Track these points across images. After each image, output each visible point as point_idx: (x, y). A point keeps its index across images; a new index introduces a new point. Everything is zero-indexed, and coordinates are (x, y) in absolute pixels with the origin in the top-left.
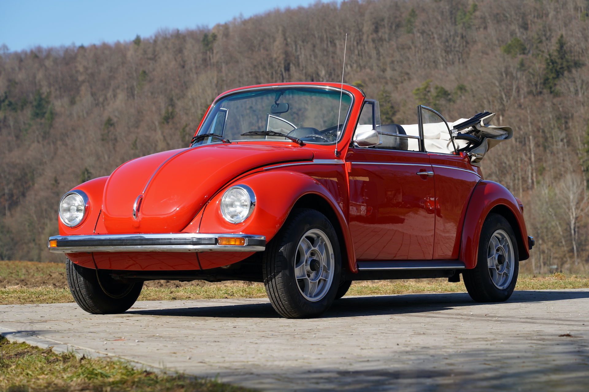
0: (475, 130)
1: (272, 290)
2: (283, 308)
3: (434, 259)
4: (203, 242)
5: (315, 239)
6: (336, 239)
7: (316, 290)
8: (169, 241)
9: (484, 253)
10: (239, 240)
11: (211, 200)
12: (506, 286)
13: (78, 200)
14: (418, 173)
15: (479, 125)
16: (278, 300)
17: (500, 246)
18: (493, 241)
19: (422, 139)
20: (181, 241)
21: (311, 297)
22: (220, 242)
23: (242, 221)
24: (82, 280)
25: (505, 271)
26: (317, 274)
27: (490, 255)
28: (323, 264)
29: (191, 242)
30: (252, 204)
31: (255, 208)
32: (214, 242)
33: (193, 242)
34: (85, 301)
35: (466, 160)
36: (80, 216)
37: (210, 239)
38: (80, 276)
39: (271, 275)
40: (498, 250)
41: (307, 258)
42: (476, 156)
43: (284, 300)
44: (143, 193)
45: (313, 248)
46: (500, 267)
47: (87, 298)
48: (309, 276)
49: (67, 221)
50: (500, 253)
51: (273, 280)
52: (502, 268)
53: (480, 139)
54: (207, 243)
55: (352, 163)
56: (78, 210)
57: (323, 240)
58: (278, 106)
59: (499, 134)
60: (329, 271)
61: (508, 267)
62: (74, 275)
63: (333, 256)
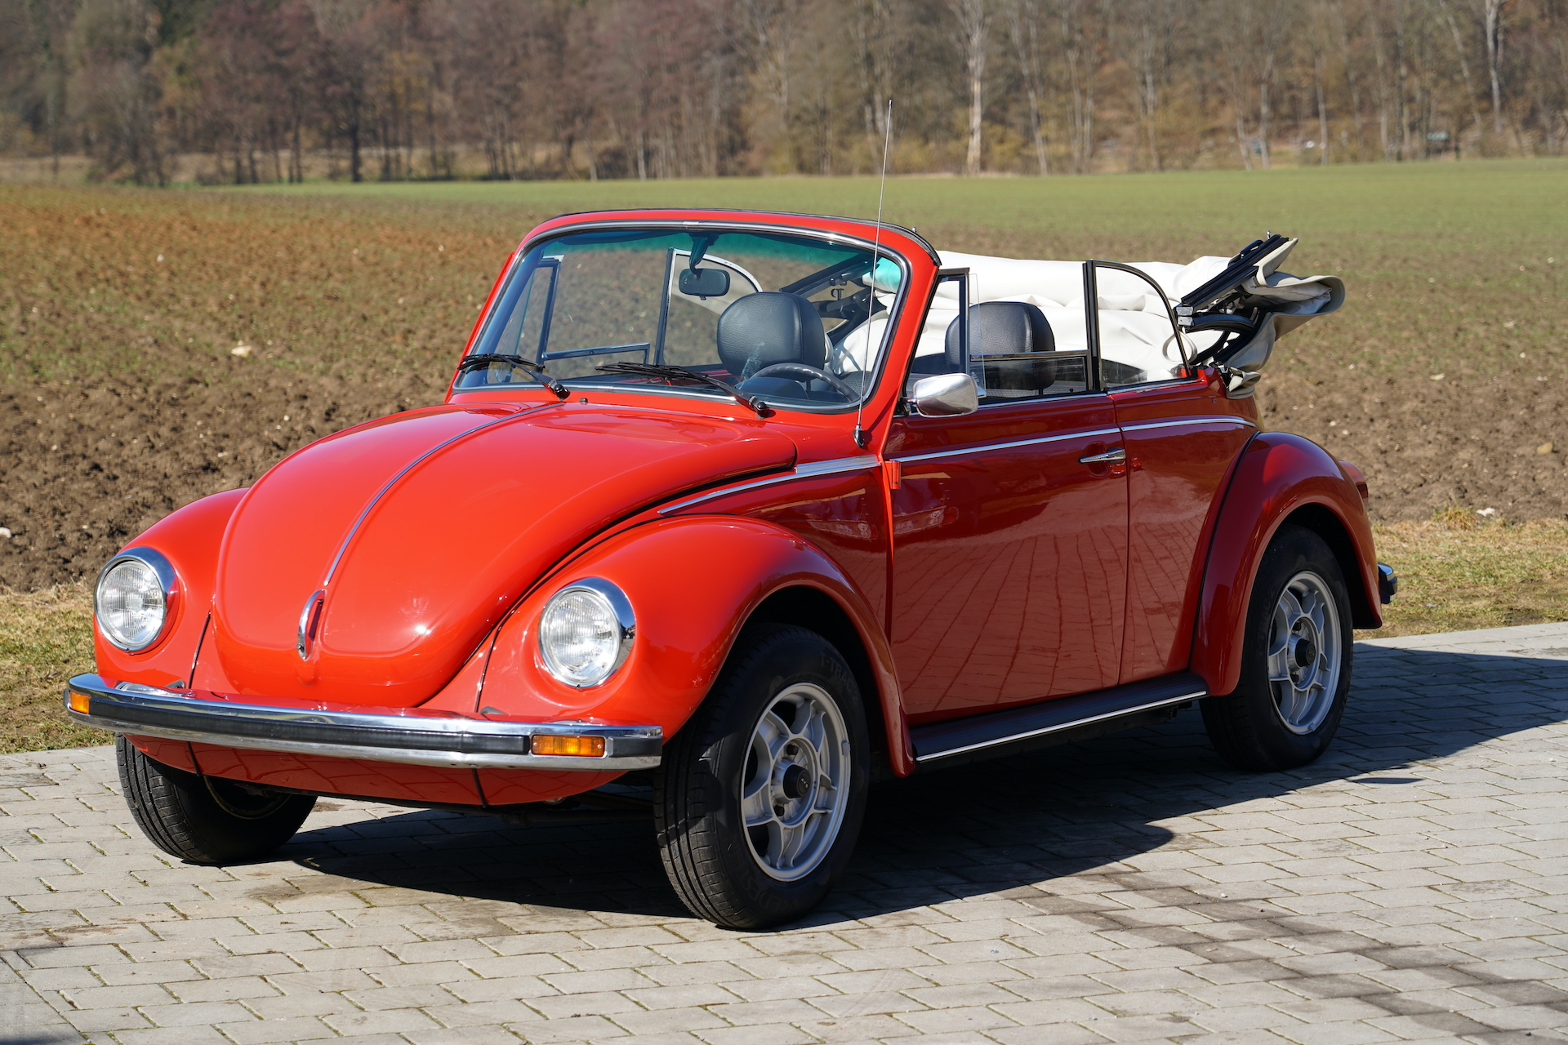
0: (1241, 293)
1: (680, 862)
2: (708, 906)
3: (1121, 683)
4: (490, 745)
5: (799, 706)
6: (856, 699)
7: (803, 842)
8: (399, 736)
9: (1260, 641)
10: (588, 740)
11: (516, 609)
12: (1317, 720)
13: (148, 577)
14: (1083, 461)
15: (1251, 282)
16: (697, 887)
17: (1303, 615)
18: (1285, 605)
19: (1095, 355)
20: (431, 739)
21: (785, 867)
22: (538, 746)
23: (601, 682)
24: (161, 782)
25: (1314, 682)
26: (800, 810)
27: (1275, 645)
28: (820, 772)
29: (457, 743)
30: (624, 633)
31: (633, 642)
32: (521, 748)
33: (463, 744)
34: (168, 835)
35: (1216, 385)
36: (153, 621)
37: (510, 738)
38: (155, 772)
39: (677, 824)
40: (1297, 627)
41: (777, 762)
42: (1241, 376)
43: (711, 889)
44: (326, 583)
45: (792, 736)
46: (1300, 672)
47: (174, 828)
48: (779, 811)
49: (119, 635)
50: (1303, 634)
51: (683, 838)
52: (1307, 674)
53: (1252, 319)
54: (500, 748)
55: (903, 460)
56: (148, 603)
57: (819, 707)
58: (699, 276)
59: (1307, 298)
60: (835, 788)
61: (1324, 666)
62: (139, 769)
63: (848, 746)
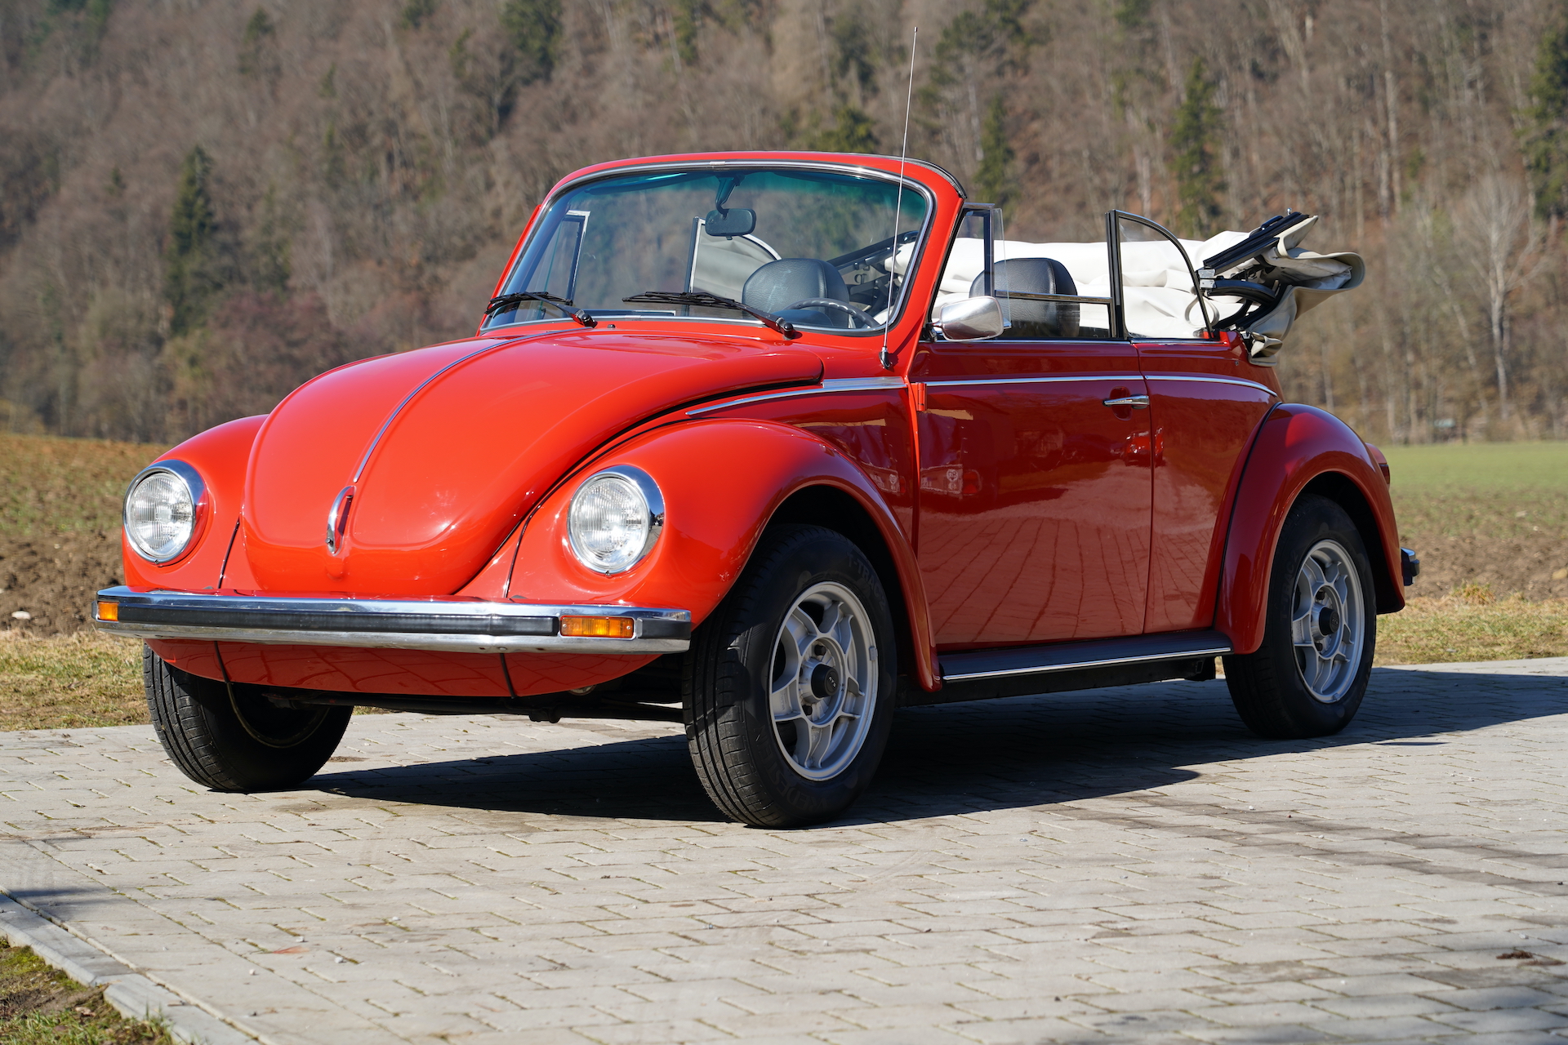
0: (1263, 266)
1: (708, 753)
2: (736, 800)
3: (1146, 632)
4: (519, 627)
5: (826, 608)
6: (883, 604)
7: (829, 746)
8: (428, 621)
9: (1285, 604)
10: (617, 622)
11: (542, 505)
12: (1341, 691)
13: (177, 489)
14: (1106, 403)
15: (1272, 253)
16: (725, 780)
17: (1326, 583)
18: (1308, 572)
19: (1118, 304)
20: (459, 622)
21: (813, 767)
22: (567, 627)
23: (628, 568)
24: (188, 703)
25: (1338, 652)
26: (830, 705)
27: (1299, 611)
28: (848, 675)
29: (486, 626)
30: (653, 519)
31: (662, 530)
32: (550, 629)
33: (492, 626)
34: (195, 758)
35: (1238, 350)
36: (182, 533)
37: (539, 619)
38: (182, 691)
39: (705, 714)
40: (1320, 596)
41: (804, 661)
42: (1263, 341)
43: (740, 781)
44: (355, 480)
45: (820, 635)
46: (1324, 641)
47: (201, 750)
48: (808, 710)
49: (146, 547)
50: (1326, 603)
51: (712, 728)
52: (1331, 644)
53: (1274, 289)
54: (529, 629)
55: (929, 384)
56: (177, 516)
57: (847, 610)
58: (725, 216)
59: (1328, 274)
60: (863, 694)
61: (1348, 639)
62: (166, 689)
63: (875, 652)
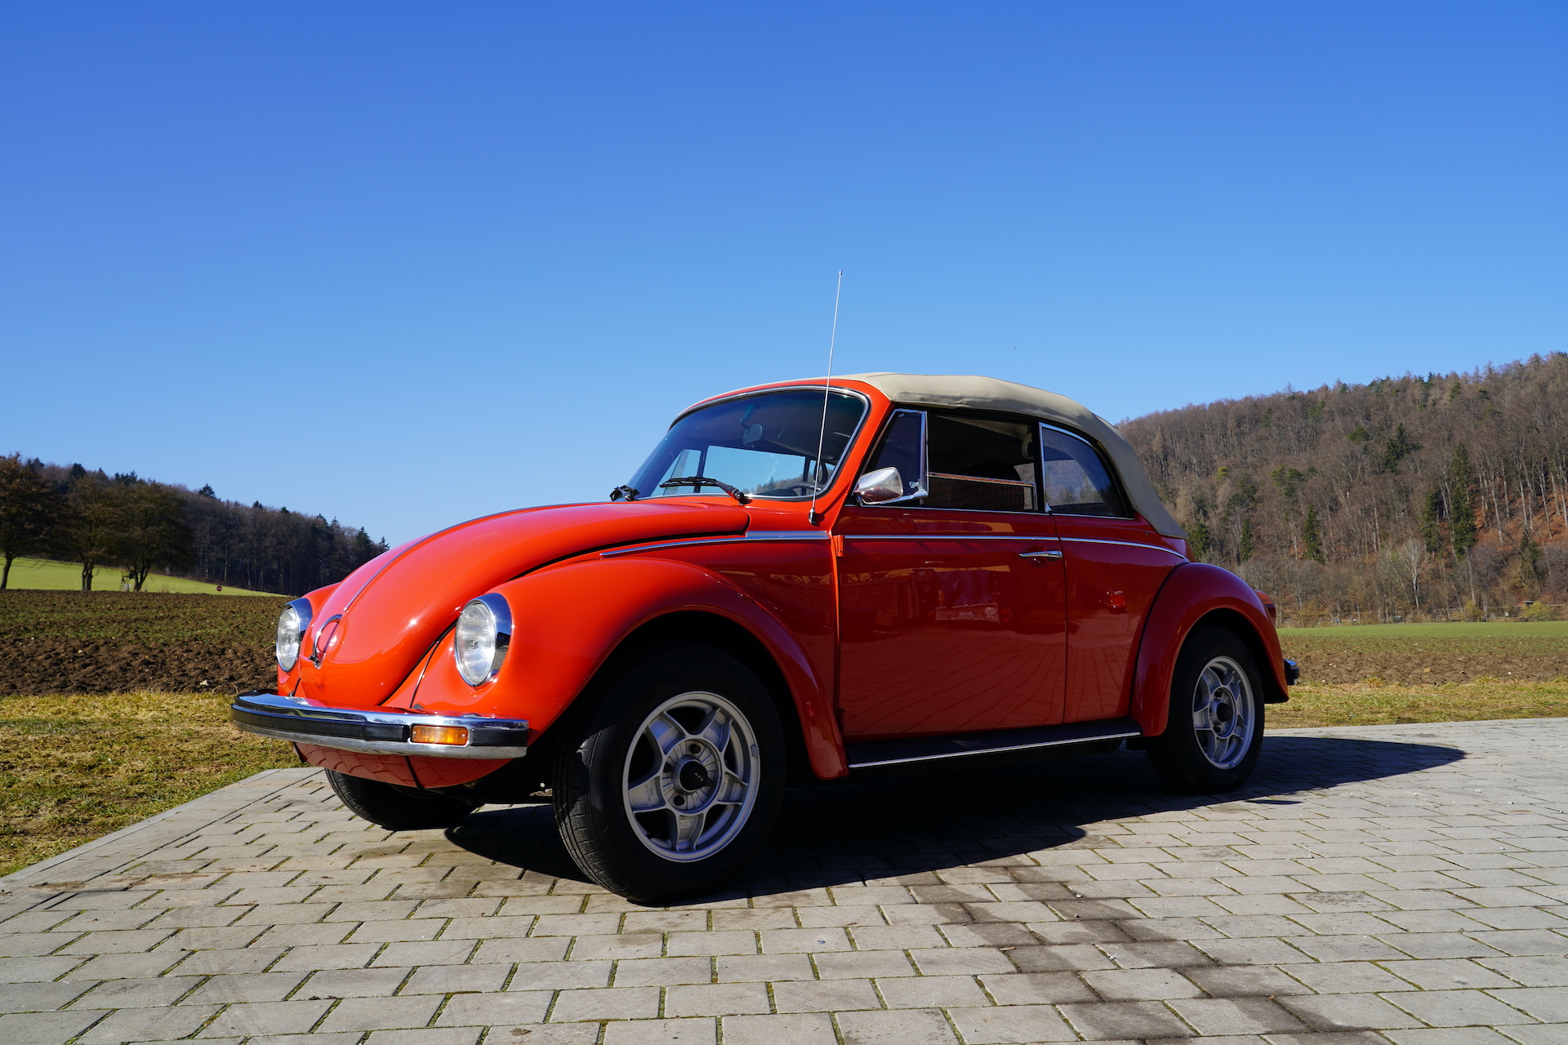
3: (1066, 721)
4: (376, 732)
5: (700, 712)
6: (766, 710)
9: (1186, 701)
10: (453, 730)
11: (452, 628)
12: (1236, 760)
14: (1021, 555)
17: (1222, 686)
18: (1206, 677)
21: (684, 850)
22: (416, 735)
25: (1233, 733)
27: (1200, 705)
28: (726, 770)
30: (501, 640)
31: (509, 649)
32: (401, 737)
39: (563, 808)
40: (1218, 694)
41: (672, 760)
43: (595, 866)
44: (345, 609)
45: (691, 737)
46: (1223, 726)
48: (677, 802)
50: (1223, 699)
52: (1228, 729)
54: (386, 735)
55: (846, 537)
57: (727, 714)
58: (749, 430)
60: (747, 785)
61: (1242, 723)
63: (757, 750)
